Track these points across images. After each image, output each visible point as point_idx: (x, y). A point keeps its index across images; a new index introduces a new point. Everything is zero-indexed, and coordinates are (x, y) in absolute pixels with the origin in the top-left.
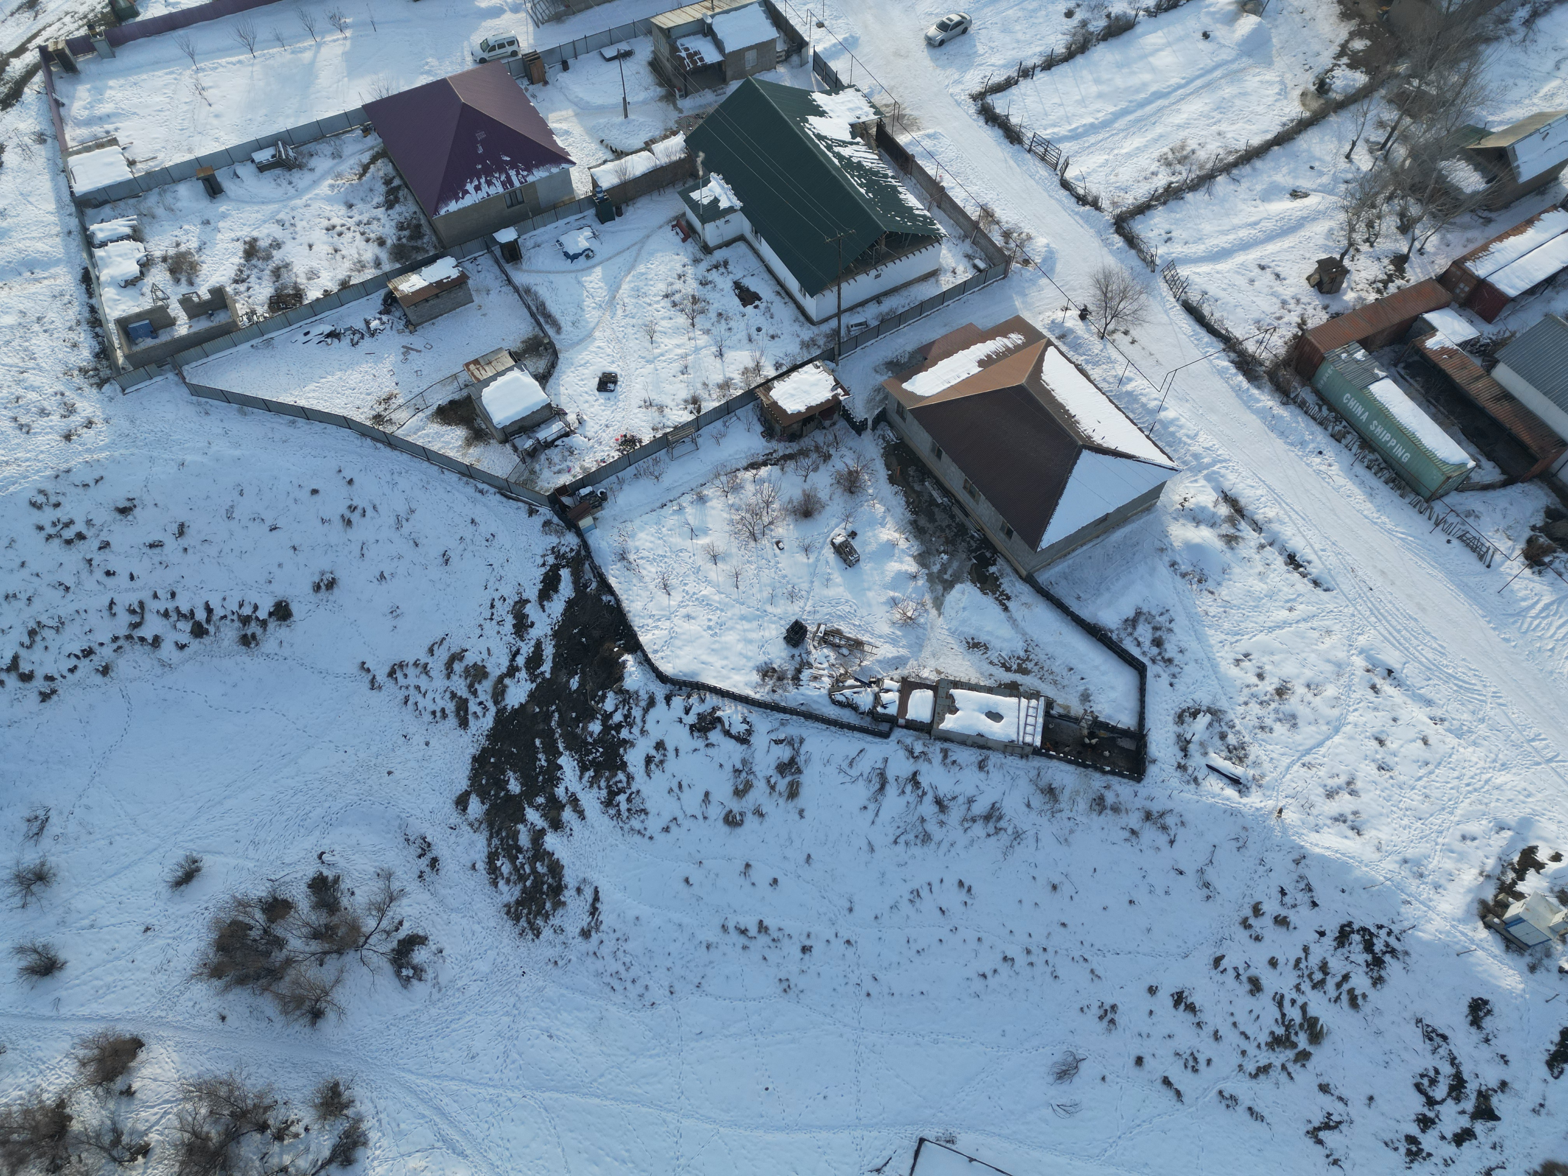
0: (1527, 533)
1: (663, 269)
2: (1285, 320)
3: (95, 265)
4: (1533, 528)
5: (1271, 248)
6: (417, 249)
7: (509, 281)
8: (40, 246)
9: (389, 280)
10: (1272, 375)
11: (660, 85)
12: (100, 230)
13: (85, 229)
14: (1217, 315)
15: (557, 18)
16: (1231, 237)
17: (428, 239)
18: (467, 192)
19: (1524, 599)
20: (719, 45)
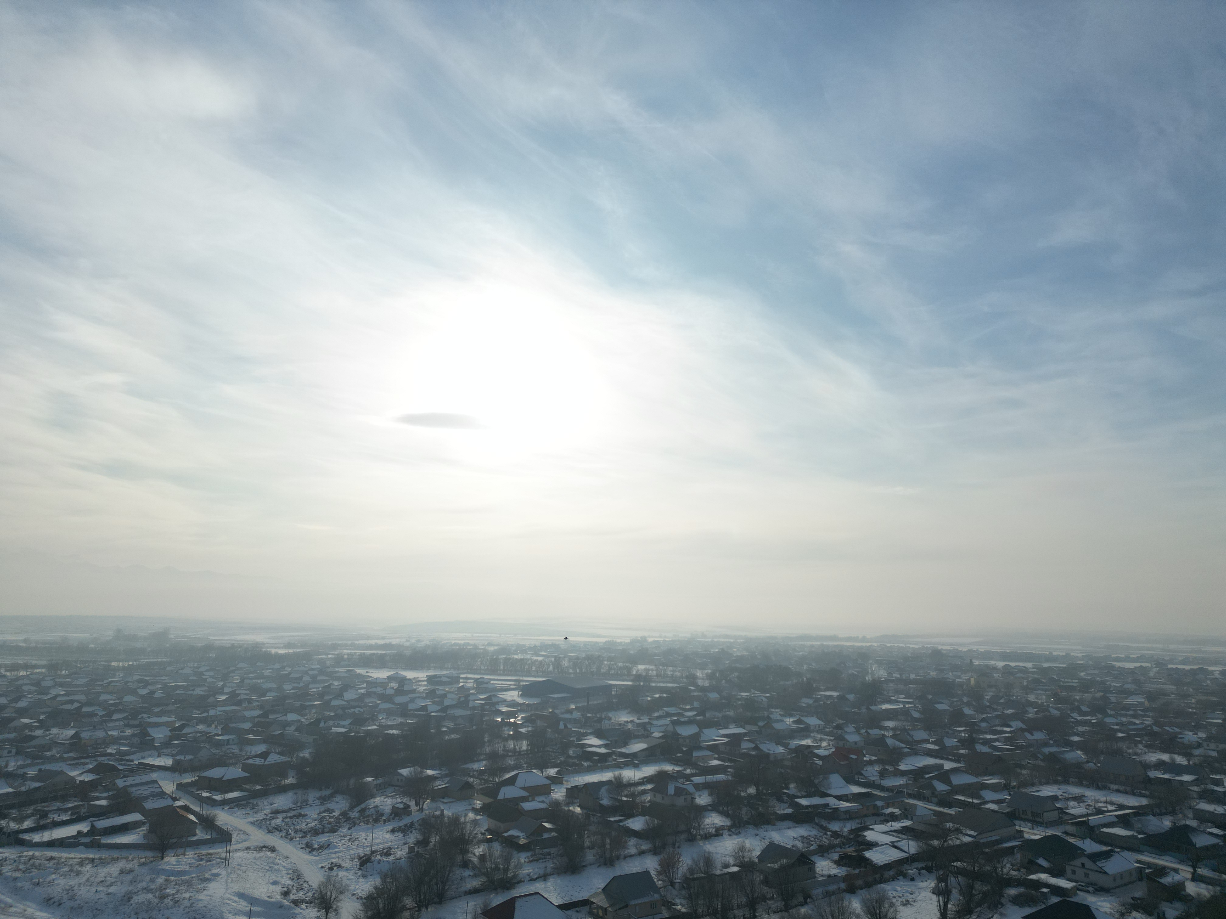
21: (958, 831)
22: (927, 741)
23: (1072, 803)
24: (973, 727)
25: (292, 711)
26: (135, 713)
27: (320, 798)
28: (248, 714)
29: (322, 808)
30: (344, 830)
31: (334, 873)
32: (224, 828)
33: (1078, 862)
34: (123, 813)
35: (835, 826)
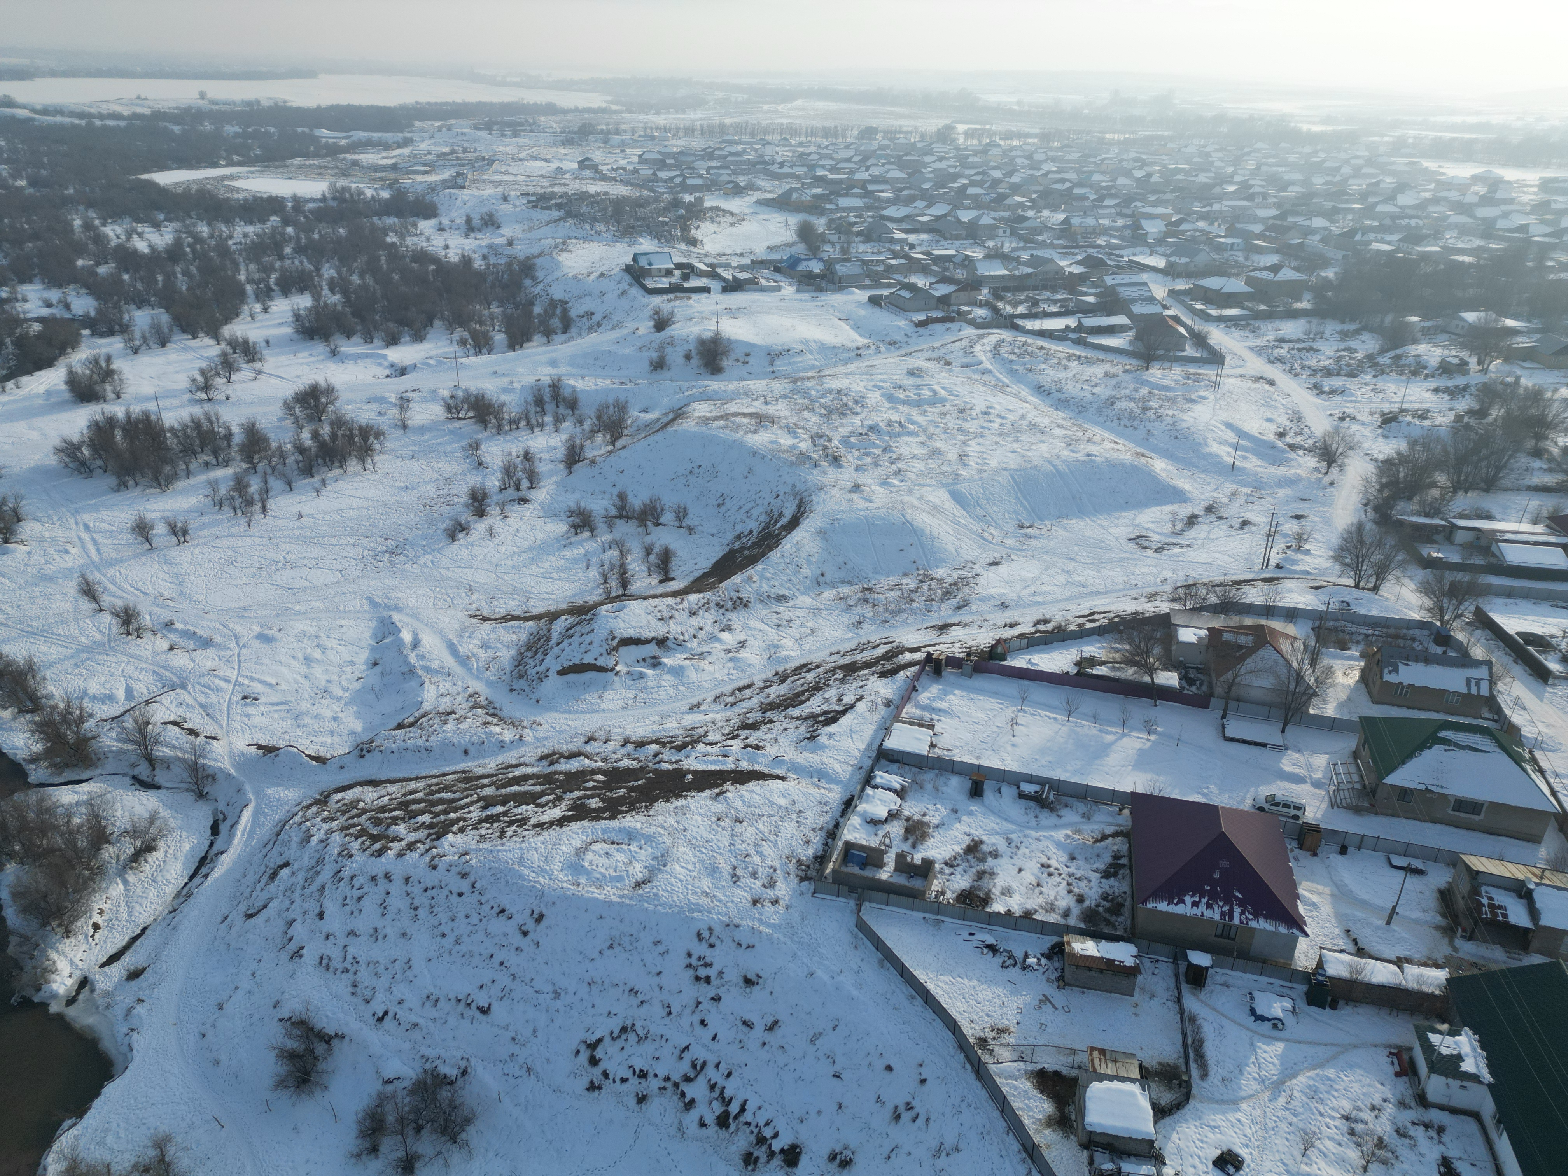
1: (1356, 1087)
3: (860, 797)
6: (1108, 923)
7: (1179, 1000)
8: (837, 767)
9: (1067, 933)
11: (1443, 915)
12: (881, 777)
13: (872, 771)
15: (1357, 810)
17: (1123, 920)
18: (1183, 902)
20: (1534, 913)
25: (1319, 214)
26: (1128, 200)
27: (1340, 333)
28: (1262, 213)
29: (1342, 345)
30: (1368, 377)
31: (1346, 424)
32: (1217, 348)
34: (1110, 314)
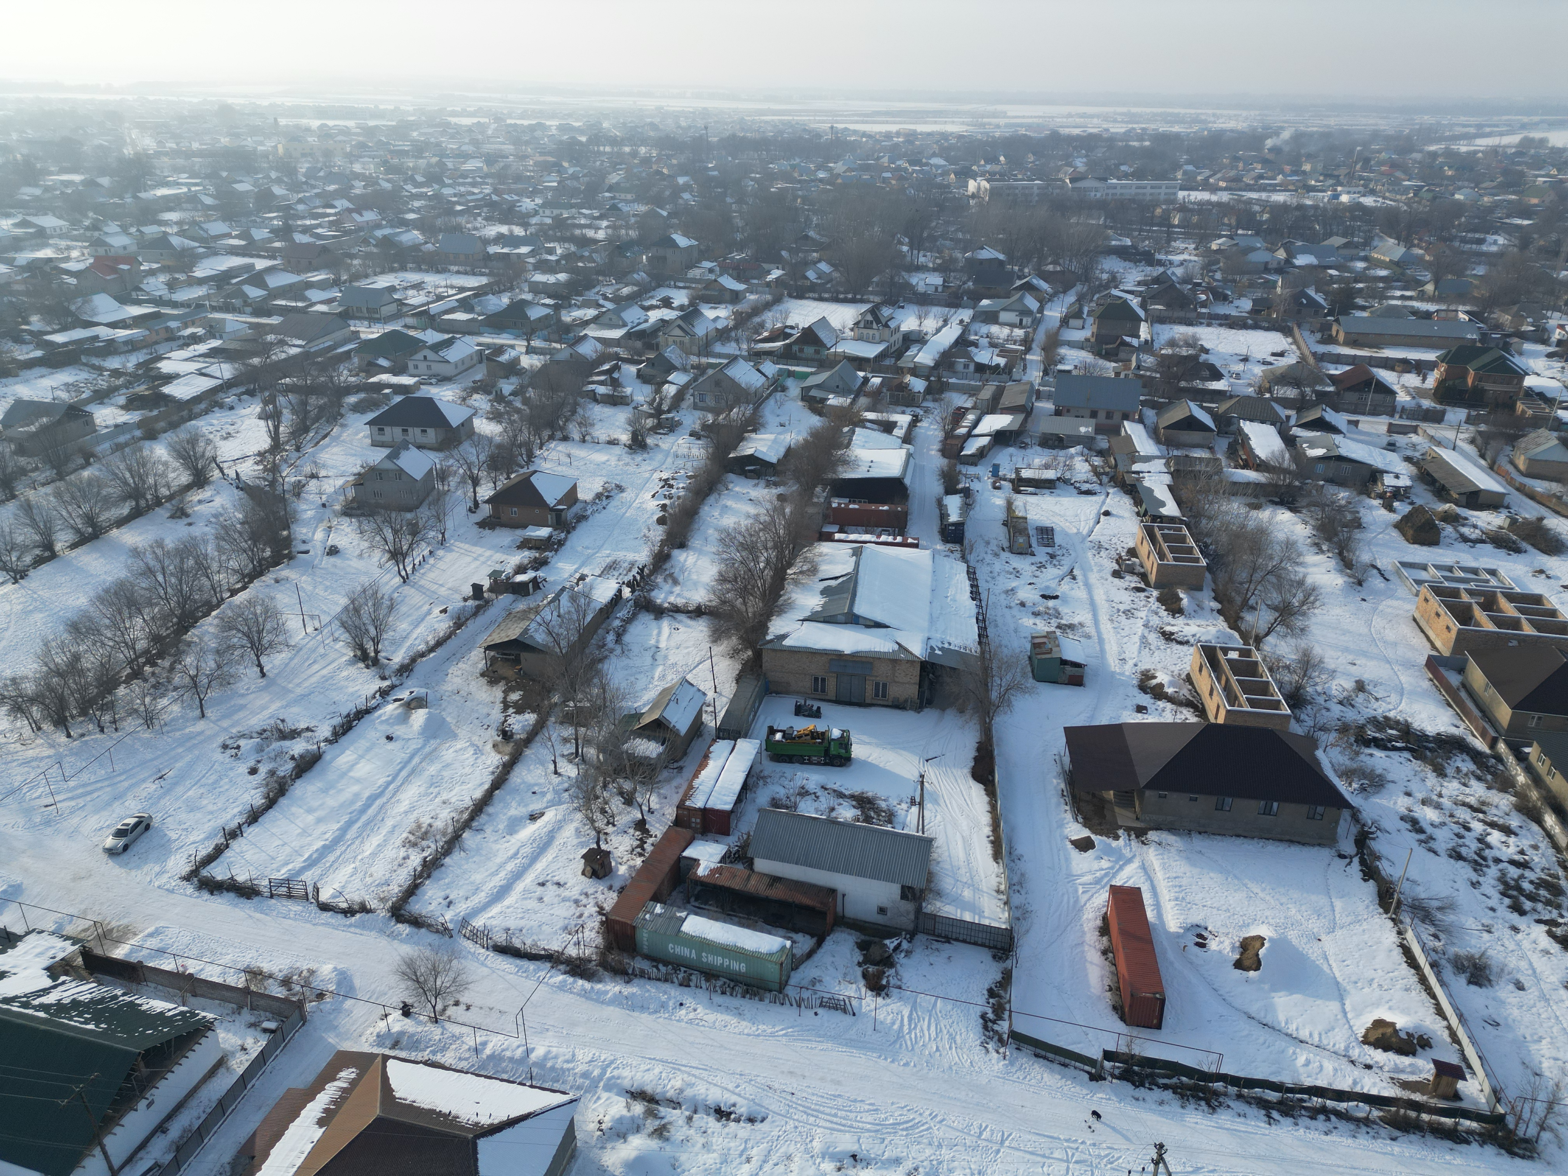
0: (859, 971)
2: (586, 914)
4: (860, 964)
5: (540, 866)
10: (604, 964)
14: (529, 942)
16: (502, 874)
19: (893, 1023)
21: (282, 343)
22: (229, 236)
23: (411, 292)
24: (287, 211)
33: (420, 356)
35: (114, 363)
